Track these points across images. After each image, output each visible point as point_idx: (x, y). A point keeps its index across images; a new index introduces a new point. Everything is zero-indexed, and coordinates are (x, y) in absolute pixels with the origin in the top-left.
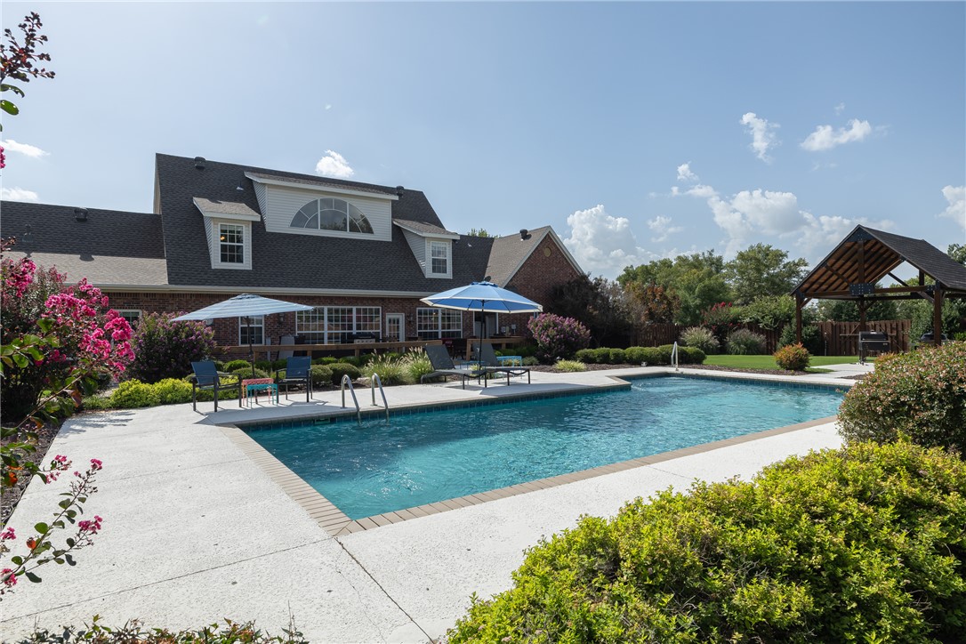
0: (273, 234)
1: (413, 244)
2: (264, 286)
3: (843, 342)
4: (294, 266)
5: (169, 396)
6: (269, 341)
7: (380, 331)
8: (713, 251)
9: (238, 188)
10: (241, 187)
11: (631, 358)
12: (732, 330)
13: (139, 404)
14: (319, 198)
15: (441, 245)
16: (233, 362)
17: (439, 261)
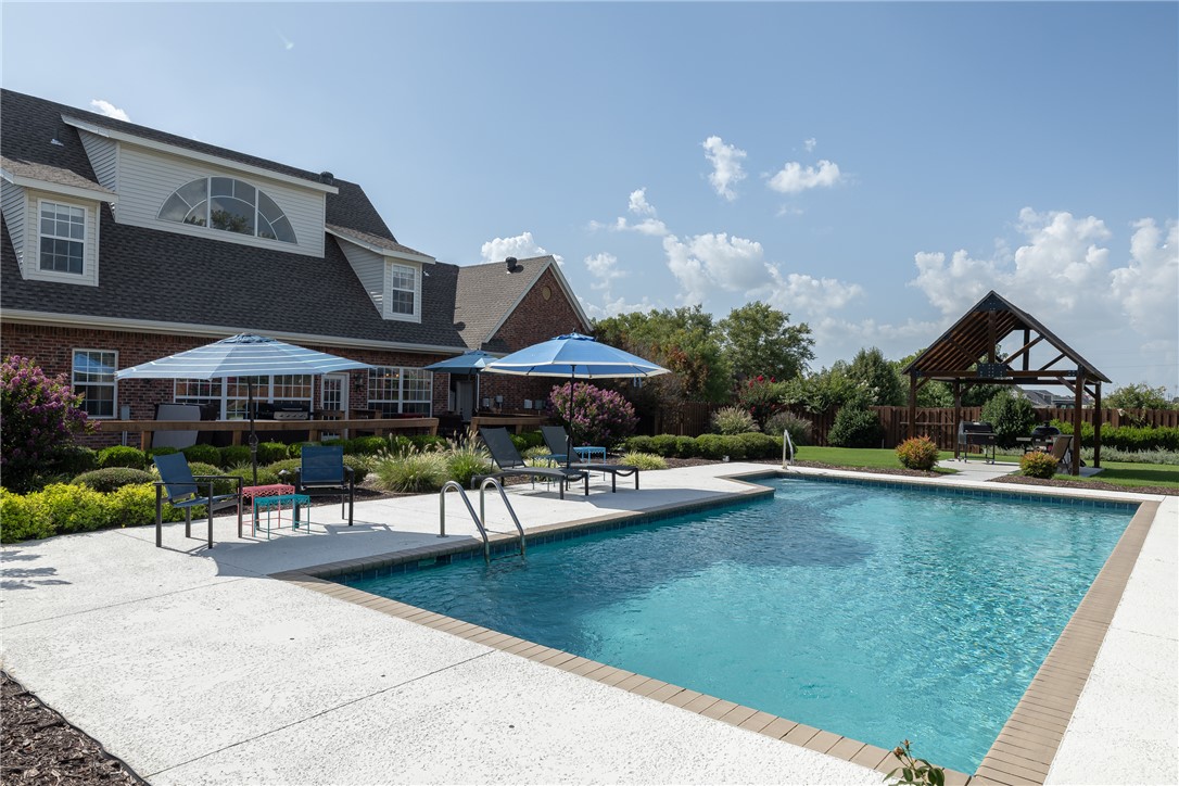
0: (128, 227)
1: (359, 264)
2: (124, 316)
3: (903, 432)
4: (173, 285)
5: (72, 517)
6: (126, 411)
7: (311, 399)
8: (700, 306)
9: (54, 142)
10: (58, 139)
11: (707, 450)
12: (772, 412)
13: (19, 533)
14: (209, 175)
15: (406, 270)
16: (113, 449)
17: (403, 295)
